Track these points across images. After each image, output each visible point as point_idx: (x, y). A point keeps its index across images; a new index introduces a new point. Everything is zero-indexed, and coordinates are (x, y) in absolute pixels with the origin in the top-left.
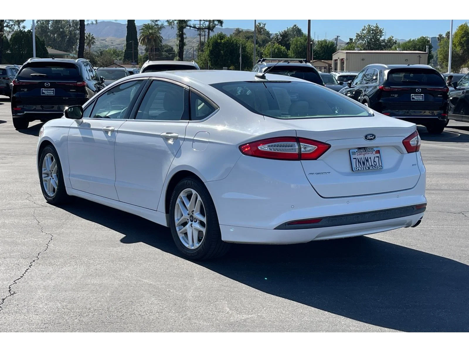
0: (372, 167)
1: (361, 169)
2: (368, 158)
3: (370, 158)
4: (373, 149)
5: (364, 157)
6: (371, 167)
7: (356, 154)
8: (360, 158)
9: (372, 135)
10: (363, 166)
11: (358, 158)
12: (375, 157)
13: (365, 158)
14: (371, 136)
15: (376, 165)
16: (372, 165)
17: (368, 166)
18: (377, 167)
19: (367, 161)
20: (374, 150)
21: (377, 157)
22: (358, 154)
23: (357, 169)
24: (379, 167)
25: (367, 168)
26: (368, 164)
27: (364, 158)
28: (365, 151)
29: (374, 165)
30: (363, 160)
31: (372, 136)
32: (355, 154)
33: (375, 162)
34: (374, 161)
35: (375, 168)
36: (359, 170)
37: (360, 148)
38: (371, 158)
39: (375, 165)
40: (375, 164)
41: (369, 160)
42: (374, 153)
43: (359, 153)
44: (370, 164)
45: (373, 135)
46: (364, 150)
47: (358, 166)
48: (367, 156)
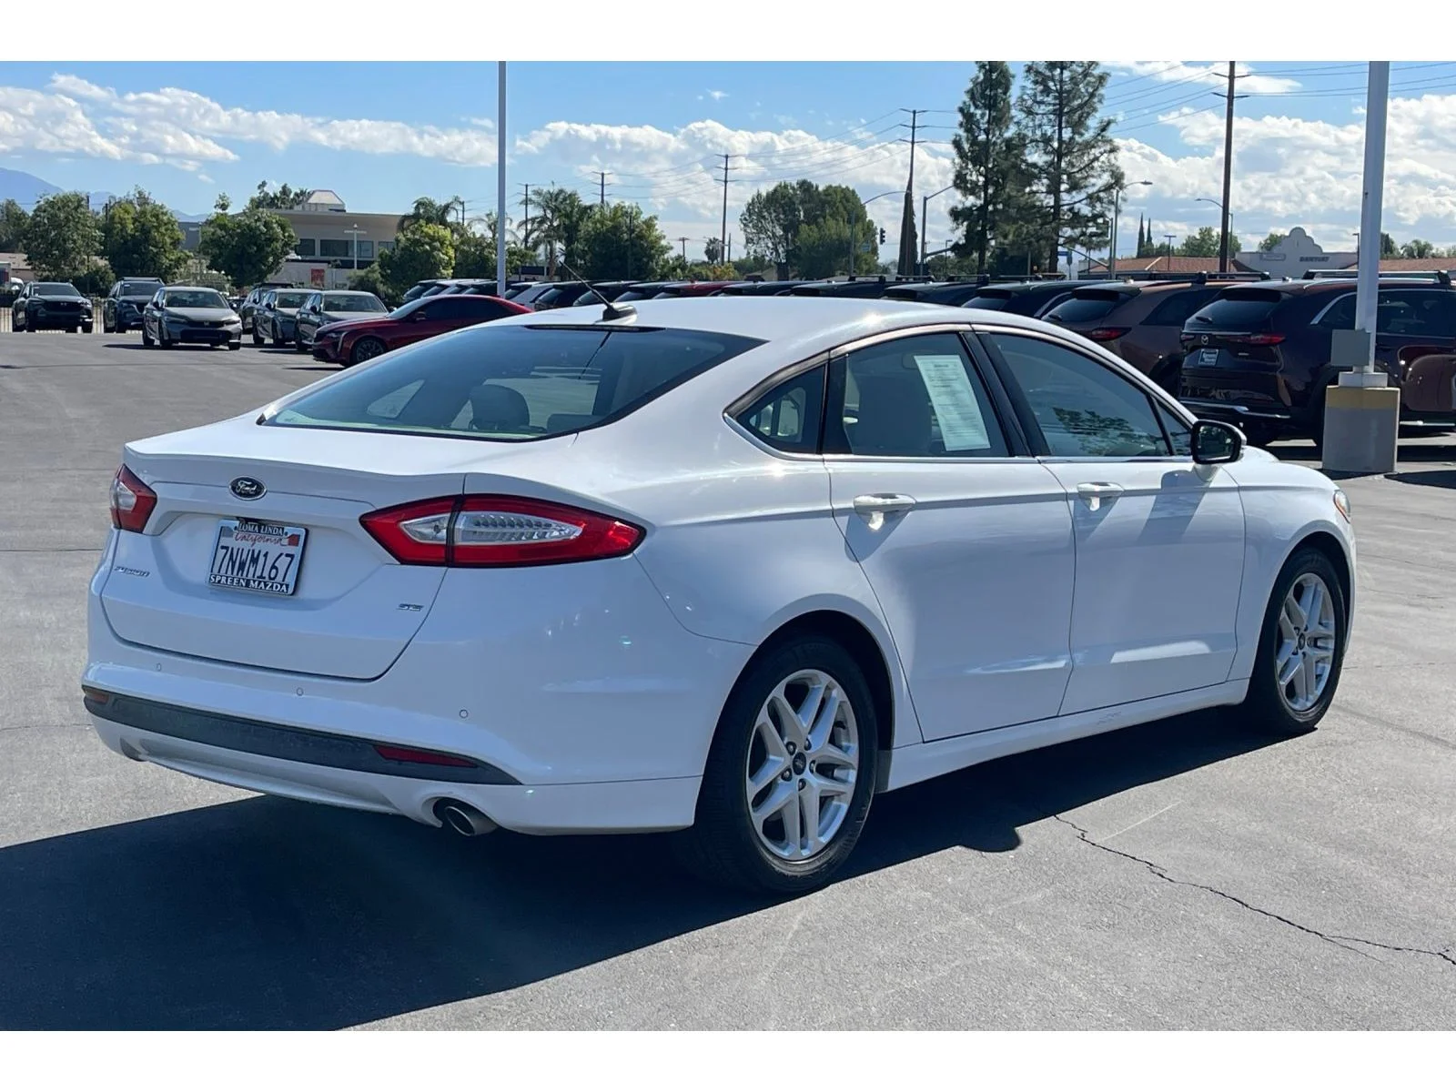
0: (256, 583)
1: (227, 581)
2: (260, 552)
3: (266, 555)
4: (283, 529)
5: (251, 549)
6: (254, 581)
7: (234, 535)
8: (239, 549)
9: (249, 483)
10: (237, 574)
11: (232, 549)
12: (281, 554)
13: (253, 551)
14: (247, 486)
15: (274, 579)
16: (261, 577)
17: (250, 576)
18: (272, 587)
19: (255, 560)
20: (286, 534)
21: (287, 555)
22: (239, 536)
23: (215, 578)
24: (277, 587)
25: (241, 581)
26: (252, 569)
27: (249, 551)
28: (259, 532)
29: (267, 577)
30: (244, 557)
31: (251, 486)
32: (231, 536)
33: (274, 571)
34: (274, 567)
35: (266, 586)
36: (219, 581)
37: (247, 520)
38: (269, 555)
39: (270, 578)
40: (272, 576)
41: (262, 559)
42: (285, 541)
43: (243, 534)
44: (258, 573)
45: (254, 483)
46: (257, 528)
47: (223, 571)
48: (259, 546)
